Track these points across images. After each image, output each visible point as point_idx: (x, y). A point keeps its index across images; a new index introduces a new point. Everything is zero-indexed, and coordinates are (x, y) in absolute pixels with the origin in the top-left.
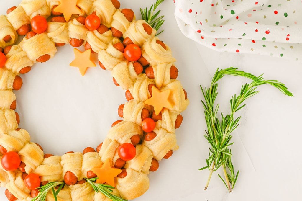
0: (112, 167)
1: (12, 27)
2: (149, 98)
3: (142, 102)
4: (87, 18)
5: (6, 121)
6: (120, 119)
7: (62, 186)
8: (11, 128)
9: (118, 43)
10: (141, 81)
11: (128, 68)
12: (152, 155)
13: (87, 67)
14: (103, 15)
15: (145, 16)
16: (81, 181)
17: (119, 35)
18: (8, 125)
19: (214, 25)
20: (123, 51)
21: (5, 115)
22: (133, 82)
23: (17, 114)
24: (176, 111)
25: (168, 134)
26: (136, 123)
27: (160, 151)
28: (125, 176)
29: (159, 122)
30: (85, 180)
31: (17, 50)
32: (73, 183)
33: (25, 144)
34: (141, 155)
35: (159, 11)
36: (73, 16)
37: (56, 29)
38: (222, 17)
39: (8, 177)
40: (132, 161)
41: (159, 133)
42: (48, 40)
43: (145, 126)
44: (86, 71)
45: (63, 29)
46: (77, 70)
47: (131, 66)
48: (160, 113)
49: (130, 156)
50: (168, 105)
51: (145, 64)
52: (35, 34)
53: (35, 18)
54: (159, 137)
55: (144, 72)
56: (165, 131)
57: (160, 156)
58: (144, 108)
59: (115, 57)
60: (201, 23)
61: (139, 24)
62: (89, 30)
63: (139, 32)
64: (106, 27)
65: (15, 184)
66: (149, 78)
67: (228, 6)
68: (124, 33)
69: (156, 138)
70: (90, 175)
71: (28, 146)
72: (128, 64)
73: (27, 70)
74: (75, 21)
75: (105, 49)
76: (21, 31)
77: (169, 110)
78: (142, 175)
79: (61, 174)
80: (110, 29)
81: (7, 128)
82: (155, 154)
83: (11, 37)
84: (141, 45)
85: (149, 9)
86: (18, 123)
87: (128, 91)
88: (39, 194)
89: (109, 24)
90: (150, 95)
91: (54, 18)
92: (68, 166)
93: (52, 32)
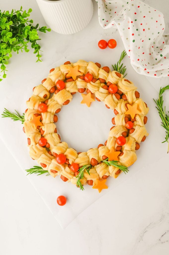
0: (115, 151)
1: (46, 90)
2: (127, 111)
3: (124, 114)
4: (85, 76)
5: (54, 139)
6: (114, 125)
7: (90, 168)
8: (57, 142)
9: (104, 86)
10: (121, 103)
11: (112, 97)
12: (135, 141)
13: (91, 102)
14: (93, 73)
15: (115, 68)
16: (100, 163)
17: (104, 81)
18: (55, 141)
19: (153, 65)
20: (108, 90)
21: (53, 136)
22: (117, 104)
23: (58, 135)
24: (143, 115)
25: (141, 128)
26: (123, 126)
27: (139, 138)
28: (123, 155)
29: (135, 122)
30: (102, 162)
31: (52, 101)
32: (96, 164)
33: (66, 150)
34: (129, 141)
35: (122, 64)
36: (78, 77)
37: (70, 86)
38: (156, 59)
39: (61, 168)
40: (125, 145)
41: (136, 128)
42: (67, 92)
43: (128, 125)
44: (90, 104)
45: (74, 84)
46: (85, 105)
47: (114, 96)
48: (135, 118)
49: (123, 143)
50: (138, 112)
51: (121, 94)
52: (60, 90)
53: (58, 82)
54: (137, 130)
55: (121, 98)
56: (139, 126)
57: (139, 141)
58: (125, 117)
59: (104, 93)
60: (146, 65)
61: (113, 73)
62: (87, 82)
63: (114, 77)
65: (65, 171)
66: (125, 100)
67: (158, 53)
68: (106, 80)
69: (135, 131)
70: (104, 158)
71: (68, 150)
72: (112, 95)
73: (59, 110)
74: (79, 79)
75: (98, 91)
76: (51, 90)
77: (138, 115)
78: (132, 152)
79: (89, 161)
80: (98, 79)
81: (55, 142)
82: (137, 140)
83: (47, 95)
84: (117, 84)
85: (117, 64)
86: (60, 139)
87: (115, 110)
88: (79, 173)
89: (97, 77)
90: (127, 109)
91: (67, 80)
92: (92, 155)
93: (68, 87)
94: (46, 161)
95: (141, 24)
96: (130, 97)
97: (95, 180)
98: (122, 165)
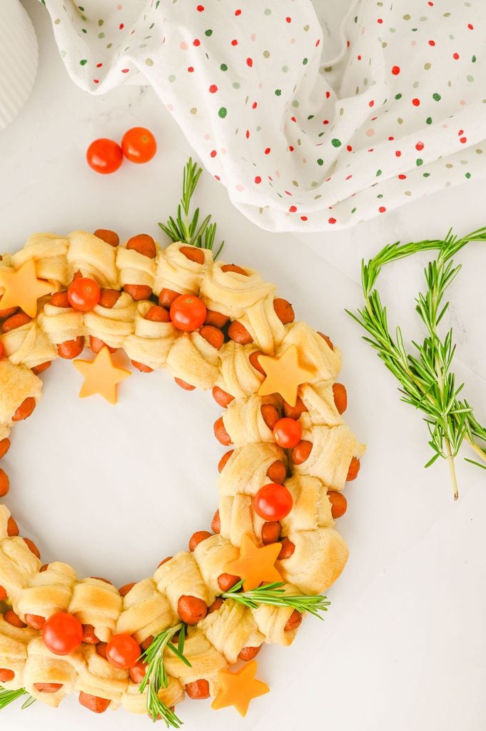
0: (260, 546)
2: (262, 382)
3: (253, 396)
4: (69, 292)
5: (14, 564)
6: (228, 449)
7: (183, 633)
8: (30, 572)
9: (152, 308)
10: (232, 359)
11: (194, 345)
12: (324, 485)
13: (115, 383)
14: (97, 270)
15: (176, 234)
16: (214, 603)
17: (145, 293)
18: (21, 570)
19: (315, 185)
20: (169, 320)
21: (7, 553)
22: (217, 366)
23: (26, 540)
24: (326, 380)
25: (333, 430)
26: (262, 442)
27: (335, 471)
28: (293, 552)
29: (304, 418)
30: (220, 599)
32: (200, 615)
33: (72, 590)
34: (303, 493)
35: (197, 212)
36: (42, 302)
37: (22, 342)
38: (320, 162)
39: (73, 668)
40: (291, 515)
41: (314, 437)
42: (17, 370)
43: (280, 436)
44: (115, 393)
45: (34, 334)
46: (98, 399)
47: (199, 340)
48: (299, 399)
49: (283, 508)
50: (305, 376)
51: (221, 323)
54: (319, 446)
55: (227, 339)
56: (325, 428)
57: (339, 481)
58: (263, 406)
59: (160, 338)
60: (287, 193)
61: (173, 254)
62: (84, 312)
63: (181, 267)
64: (113, 290)
65: (91, 673)
66: (243, 344)
67: (320, 135)
68: (153, 284)
69: (313, 449)
70: (226, 583)
71: (81, 591)
72: (191, 338)
73: (3, 446)
74: (49, 309)
75: (134, 333)
77: (311, 386)
78: (323, 532)
79: (170, 611)
80: (122, 290)
81: (21, 575)
82: (329, 480)
84: (196, 291)
85: (177, 217)
86: (38, 556)
87: (216, 389)
88: (147, 669)
89: (115, 282)
90: (261, 376)
91: (6, 323)
92: (176, 586)
93: (16, 351)
94: (7, 658)
95: (234, 43)
96: (260, 326)
97: (214, 678)
98: (301, 592)
